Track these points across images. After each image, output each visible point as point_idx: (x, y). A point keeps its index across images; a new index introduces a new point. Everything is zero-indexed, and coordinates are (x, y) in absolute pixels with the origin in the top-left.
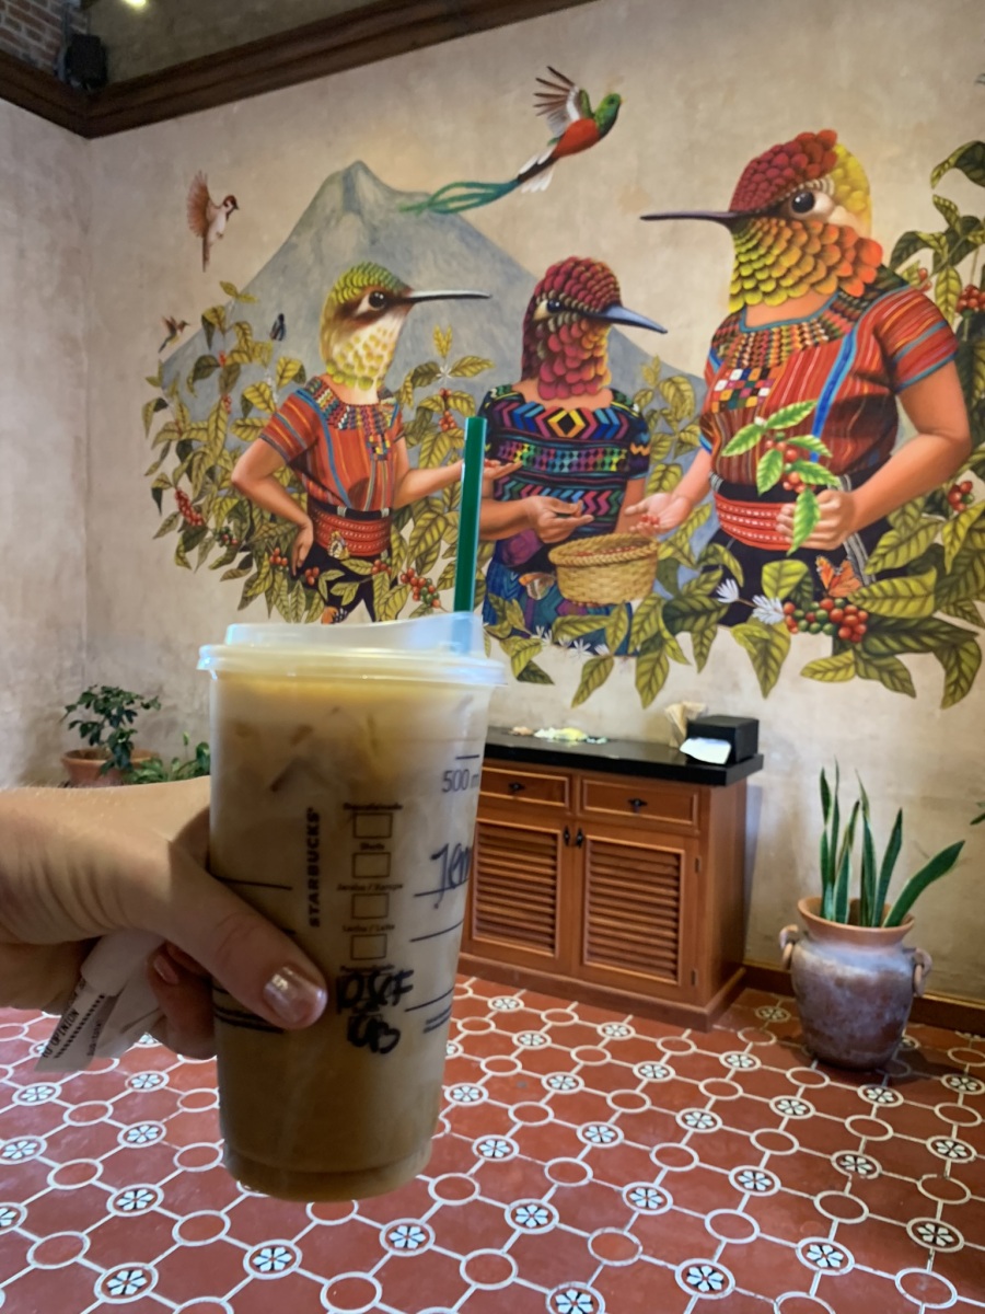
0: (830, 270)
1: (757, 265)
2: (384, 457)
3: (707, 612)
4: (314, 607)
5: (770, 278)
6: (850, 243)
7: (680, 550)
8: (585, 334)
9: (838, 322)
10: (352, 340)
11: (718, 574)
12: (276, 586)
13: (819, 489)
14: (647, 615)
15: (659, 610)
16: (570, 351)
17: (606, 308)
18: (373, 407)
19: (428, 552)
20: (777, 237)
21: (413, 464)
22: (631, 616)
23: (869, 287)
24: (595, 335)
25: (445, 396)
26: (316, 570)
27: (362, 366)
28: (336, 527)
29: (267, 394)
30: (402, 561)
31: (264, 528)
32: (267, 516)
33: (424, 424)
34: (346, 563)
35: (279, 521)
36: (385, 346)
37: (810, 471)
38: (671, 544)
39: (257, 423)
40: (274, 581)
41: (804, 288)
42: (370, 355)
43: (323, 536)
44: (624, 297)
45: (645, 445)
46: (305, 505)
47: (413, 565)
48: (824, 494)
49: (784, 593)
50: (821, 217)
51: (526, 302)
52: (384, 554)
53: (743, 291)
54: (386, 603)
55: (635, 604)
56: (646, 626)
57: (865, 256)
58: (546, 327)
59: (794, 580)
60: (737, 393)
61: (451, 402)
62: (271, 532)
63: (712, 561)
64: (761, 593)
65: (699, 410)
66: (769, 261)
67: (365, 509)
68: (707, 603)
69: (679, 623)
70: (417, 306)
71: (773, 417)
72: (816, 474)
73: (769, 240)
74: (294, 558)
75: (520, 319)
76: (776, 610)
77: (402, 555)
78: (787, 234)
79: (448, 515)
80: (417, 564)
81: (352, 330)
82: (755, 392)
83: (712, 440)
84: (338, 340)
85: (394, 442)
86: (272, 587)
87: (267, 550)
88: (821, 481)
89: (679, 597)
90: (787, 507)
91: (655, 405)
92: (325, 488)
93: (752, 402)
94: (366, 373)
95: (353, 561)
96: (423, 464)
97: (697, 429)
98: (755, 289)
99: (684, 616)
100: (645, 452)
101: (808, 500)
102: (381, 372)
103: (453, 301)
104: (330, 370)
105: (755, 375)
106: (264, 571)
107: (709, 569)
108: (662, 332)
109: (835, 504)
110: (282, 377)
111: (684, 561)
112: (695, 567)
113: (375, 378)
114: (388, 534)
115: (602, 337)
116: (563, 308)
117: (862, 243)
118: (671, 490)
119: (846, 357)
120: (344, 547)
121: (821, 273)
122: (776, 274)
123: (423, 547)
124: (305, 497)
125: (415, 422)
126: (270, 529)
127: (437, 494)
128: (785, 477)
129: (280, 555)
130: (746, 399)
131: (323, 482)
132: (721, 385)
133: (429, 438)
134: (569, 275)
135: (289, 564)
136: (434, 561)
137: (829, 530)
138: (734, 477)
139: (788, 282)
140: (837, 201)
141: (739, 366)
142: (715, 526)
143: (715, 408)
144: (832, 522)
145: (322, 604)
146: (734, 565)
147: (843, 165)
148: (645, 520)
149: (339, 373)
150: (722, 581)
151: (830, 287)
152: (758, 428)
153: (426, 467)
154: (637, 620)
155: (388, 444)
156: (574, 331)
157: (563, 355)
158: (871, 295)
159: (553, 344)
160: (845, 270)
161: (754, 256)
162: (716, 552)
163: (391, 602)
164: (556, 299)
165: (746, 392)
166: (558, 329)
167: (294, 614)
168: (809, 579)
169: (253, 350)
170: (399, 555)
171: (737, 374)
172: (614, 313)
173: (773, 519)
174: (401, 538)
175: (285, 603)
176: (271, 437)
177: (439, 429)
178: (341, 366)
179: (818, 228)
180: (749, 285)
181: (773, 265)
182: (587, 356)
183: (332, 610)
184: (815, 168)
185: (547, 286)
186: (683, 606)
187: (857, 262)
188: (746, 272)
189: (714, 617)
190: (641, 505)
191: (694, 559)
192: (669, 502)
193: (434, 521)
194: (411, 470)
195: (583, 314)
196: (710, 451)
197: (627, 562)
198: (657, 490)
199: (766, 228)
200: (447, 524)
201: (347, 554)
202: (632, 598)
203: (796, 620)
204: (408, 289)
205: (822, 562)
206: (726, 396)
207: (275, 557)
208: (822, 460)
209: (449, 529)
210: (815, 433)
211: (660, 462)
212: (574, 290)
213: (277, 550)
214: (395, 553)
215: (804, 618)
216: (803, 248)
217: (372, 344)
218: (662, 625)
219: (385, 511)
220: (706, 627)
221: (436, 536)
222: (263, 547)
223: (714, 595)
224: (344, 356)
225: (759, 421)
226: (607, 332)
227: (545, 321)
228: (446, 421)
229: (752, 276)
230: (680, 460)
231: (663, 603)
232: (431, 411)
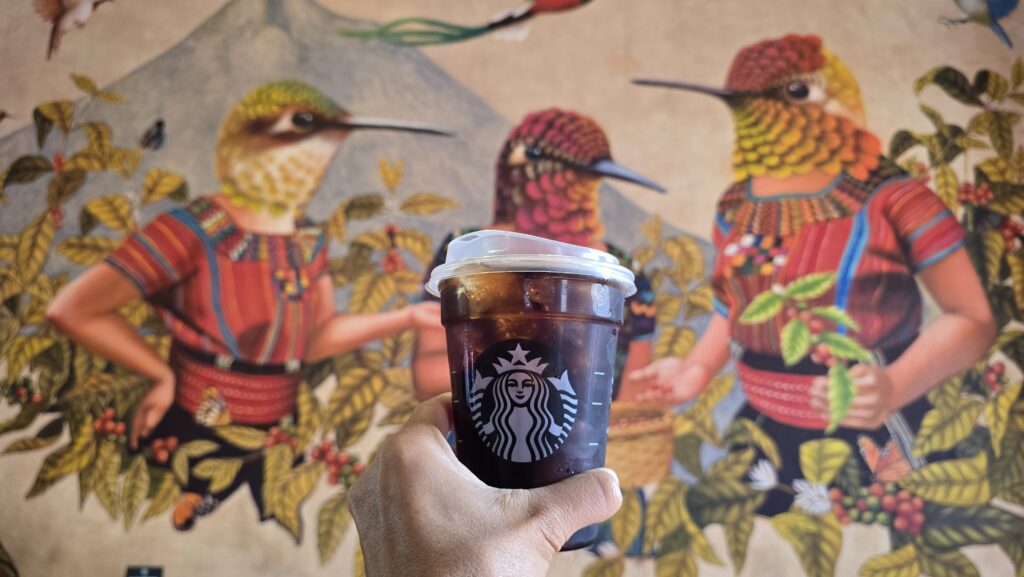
0: (833, 153)
1: (759, 140)
2: (297, 298)
3: (740, 500)
4: (161, 493)
5: (772, 154)
6: (848, 131)
7: (701, 424)
8: (571, 184)
9: (848, 201)
10: (263, 158)
11: (749, 455)
12: (100, 463)
13: (851, 363)
14: (666, 505)
15: (681, 499)
16: (553, 200)
17: (595, 161)
19: (356, 418)
22: (644, 505)
23: (873, 173)
24: (583, 185)
25: (391, 233)
26: (172, 442)
29: (124, 211)
30: (314, 430)
31: (93, 380)
32: (100, 364)
33: (360, 262)
34: (225, 433)
38: (690, 417)
39: (102, 243)
42: (287, 178)
43: (188, 394)
44: (617, 149)
45: (650, 304)
46: (164, 352)
47: (332, 436)
48: (856, 369)
49: (828, 476)
50: (817, 106)
51: (498, 145)
52: (286, 422)
53: (745, 163)
55: (650, 490)
56: (666, 518)
57: (864, 144)
58: (523, 174)
60: (750, 260)
61: (399, 240)
62: (104, 388)
63: (740, 439)
64: (801, 476)
66: (771, 136)
67: (263, 359)
68: (740, 489)
69: (707, 514)
70: (357, 135)
71: (792, 286)
73: (768, 119)
75: (492, 161)
76: (820, 496)
77: (316, 420)
78: (786, 116)
79: (391, 374)
80: (338, 436)
82: (770, 259)
83: (728, 304)
85: (314, 280)
86: (92, 465)
87: (92, 411)
88: (851, 355)
89: (705, 481)
90: (819, 381)
91: (660, 264)
92: (200, 331)
93: (767, 269)
95: (236, 429)
96: (355, 308)
97: (710, 293)
98: (759, 161)
99: (713, 504)
100: (650, 312)
101: (841, 374)
104: (226, 189)
105: (768, 242)
106: (82, 441)
107: (738, 448)
108: (661, 190)
109: (870, 380)
110: (151, 191)
111: (707, 439)
112: (721, 445)
114: (295, 394)
115: (591, 189)
116: (544, 156)
117: (859, 134)
118: (684, 356)
119: (860, 234)
120: (222, 410)
121: (824, 154)
123: (348, 412)
124: (166, 341)
125: (346, 260)
127: (374, 345)
128: (813, 349)
129: (115, 419)
130: (759, 267)
131: (200, 323)
132: (731, 250)
133: (364, 279)
135: (127, 432)
136: (363, 432)
137: (867, 407)
138: (756, 345)
143: (728, 273)
144: (870, 399)
145: (176, 491)
146: (767, 444)
148: (656, 388)
150: (755, 462)
151: (835, 168)
152: (777, 297)
153: (360, 312)
154: (652, 510)
155: (305, 282)
156: (558, 180)
157: (546, 205)
159: (532, 190)
160: (847, 154)
162: (744, 430)
163: (292, 488)
165: (759, 259)
166: (538, 177)
167: (125, 504)
168: (854, 462)
170: (309, 424)
171: (748, 240)
172: (604, 166)
173: (805, 394)
174: (314, 402)
175: (112, 489)
176: (121, 262)
177: (380, 269)
179: (815, 114)
180: (752, 156)
181: (777, 141)
182: (573, 207)
183: (193, 498)
185: (525, 131)
186: (709, 492)
187: (857, 149)
188: (748, 144)
189: (750, 506)
191: (720, 434)
192: (682, 370)
193: (366, 380)
194: (336, 315)
195: (567, 165)
196: (726, 316)
197: (634, 437)
199: (763, 108)
200: (386, 383)
201: (227, 419)
202: (646, 482)
203: (846, 508)
204: (345, 113)
205: (866, 444)
206: (740, 261)
207: (104, 421)
208: (851, 333)
209: (389, 389)
210: (839, 304)
211: (667, 324)
213: (110, 412)
214: (303, 419)
215: (854, 506)
216: (805, 130)
218: (685, 516)
219: (293, 365)
220: (742, 518)
221: (369, 397)
222: (85, 407)
223: (746, 479)
225: (777, 289)
226: (597, 185)
227: (522, 167)
228: (391, 260)
229: (754, 149)
230: (694, 323)
231: (685, 488)
232: (370, 249)
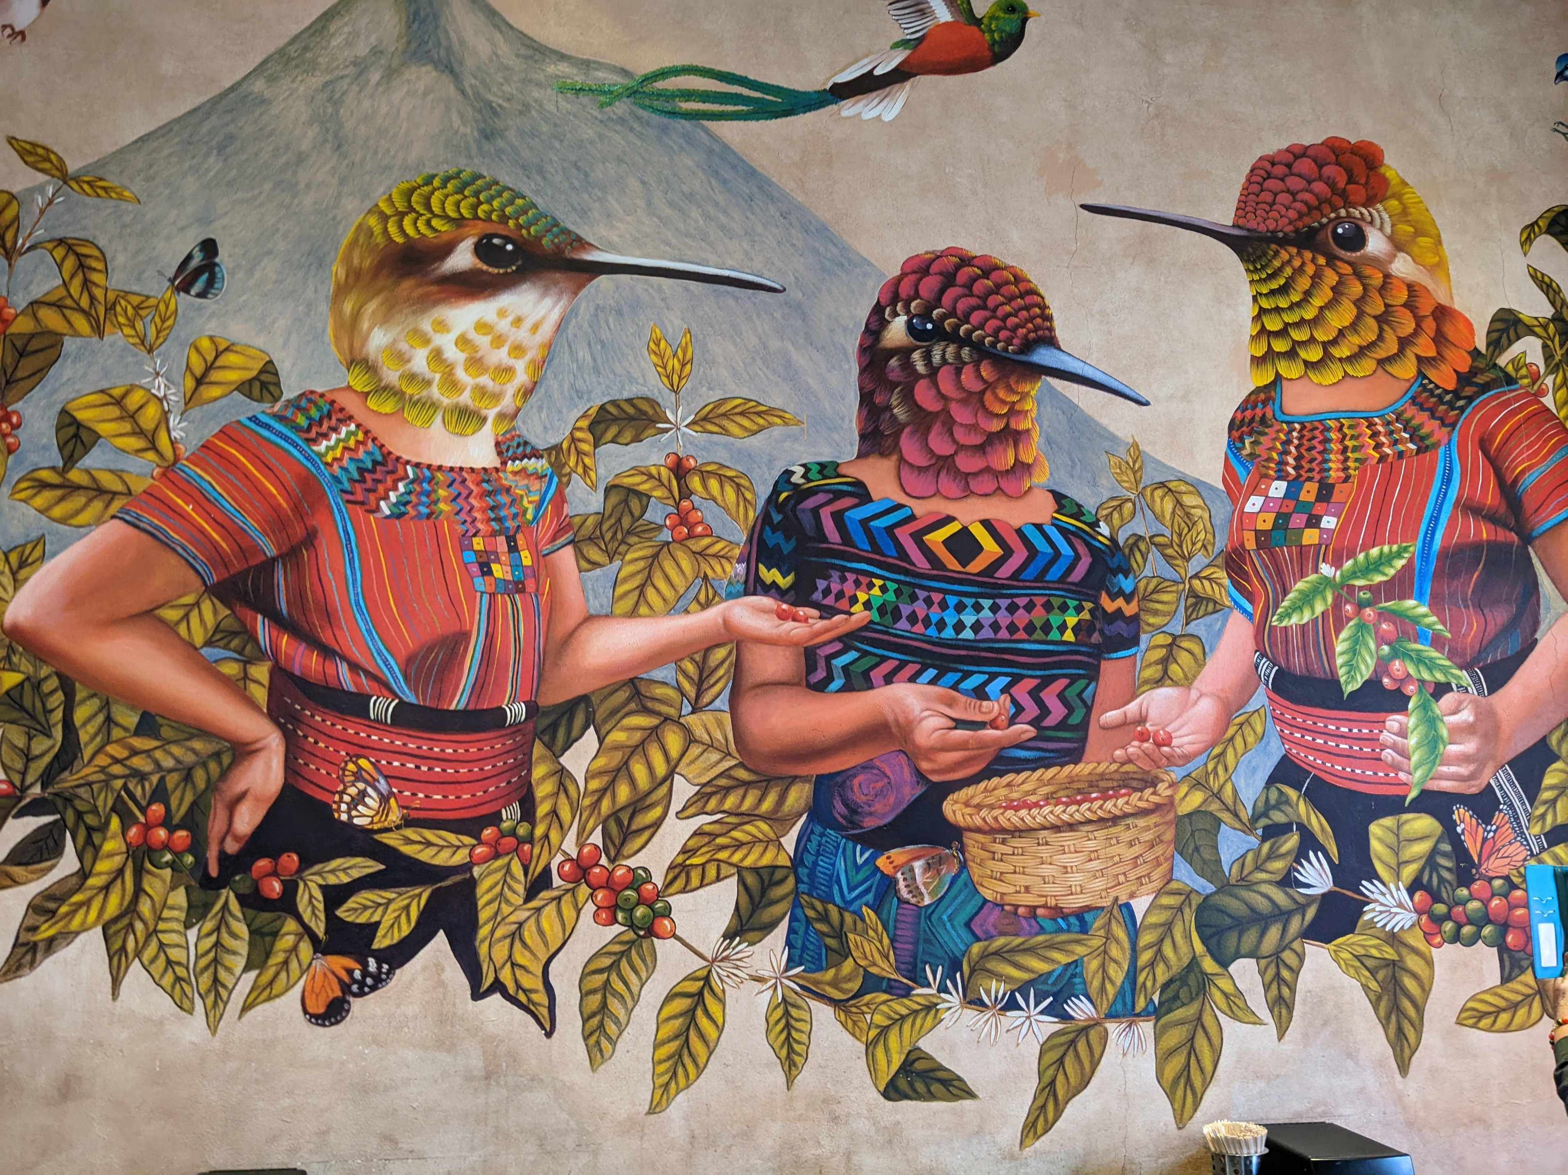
1: (1290, 318)
3: (1282, 916)
4: (277, 958)
7: (1217, 796)
10: (426, 324)
12: (145, 907)
13: (1441, 690)
14: (1168, 926)
15: (1189, 915)
16: (962, 415)
17: (1028, 346)
18: (484, 474)
19: (638, 805)
20: (1317, 277)
21: (594, 606)
22: (1134, 931)
23: (1463, 379)
25: (679, 470)
27: (452, 384)
28: (361, 749)
29: (149, 416)
30: (563, 830)
31: (114, 750)
33: (626, 522)
34: (390, 839)
35: (166, 732)
36: (518, 350)
37: (1420, 660)
38: (1198, 785)
39: (108, 481)
40: (139, 890)
41: (1367, 366)
43: (316, 769)
44: (1061, 333)
45: (1128, 598)
46: (260, 694)
47: (597, 838)
48: (1448, 699)
49: (1409, 872)
52: (510, 814)
53: (1270, 356)
54: (517, 934)
55: (1140, 905)
56: (1168, 950)
57: (1449, 330)
58: (907, 365)
59: (1422, 848)
60: (1282, 519)
61: (695, 483)
62: (137, 762)
64: (1373, 875)
65: (1221, 543)
68: (1279, 896)
69: (1231, 940)
71: (1348, 564)
72: (1431, 666)
74: (216, 826)
76: (1400, 905)
77: (565, 813)
78: (1331, 278)
79: (693, 721)
80: (606, 834)
81: (425, 303)
82: (1313, 522)
83: (1250, 597)
84: (386, 318)
85: (540, 557)
86: (131, 910)
87: (119, 808)
88: (1440, 677)
89: (1225, 887)
90: (1394, 721)
91: (1139, 527)
92: (328, 652)
93: (1310, 537)
94: (466, 398)
98: (1291, 354)
99: (1240, 925)
100: (1130, 609)
101: (1424, 707)
102: (508, 402)
103: (692, 285)
104: (359, 382)
105: (1309, 492)
106: (104, 866)
108: (1139, 402)
109: (1466, 716)
110: (200, 382)
111: (1226, 816)
112: (1249, 828)
113: (491, 414)
114: (527, 764)
115: (1024, 396)
116: (940, 334)
117: (1442, 313)
118: (1187, 682)
119: (1447, 480)
120: (384, 799)
121: (1391, 346)
122: (1321, 336)
123: (623, 793)
124: (261, 672)
125: (602, 517)
126: (135, 752)
128: (1382, 666)
129: (167, 822)
130: (1300, 531)
131: (326, 636)
132: (1254, 504)
133: (639, 552)
134: (949, 279)
135: (197, 847)
136: (657, 824)
137: (1465, 759)
138: (1297, 663)
139: (1342, 351)
140: (1398, 245)
141: (1281, 476)
142: (1276, 751)
143: (1250, 544)
144: (1469, 746)
145: (306, 949)
147: (1398, 197)
148: (1143, 737)
149: (384, 390)
150: (1301, 854)
151: (1407, 369)
152: (1327, 582)
153: (633, 613)
154: (1146, 939)
155: (526, 559)
156: (967, 377)
157: (949, 424)
158: (1468, 391)
159: (924, 394)
160: (1425, 347)
161: (1283, 304)
162: (1281, 801)
163: (529, 933)
164: (926, 315)
165: (1298, 520)
166: (933, 372)
169: (111, 308)
170: (554, 813)
171: (1278, 489)
172: (1043, 356)
173: (1373, 740)
174: (562, 775)
177: (666, 535)
178: (391, 375)
179: (1377, 280)
181: (1315, 322)
182: (996, 426)
183: (339, 963)
184: (1357, 192)
185: (905, 289)
186: (1233, 905)
187: (1440, 339)
189: (1295, 925)
190: (1132, 708)
191: (1246, 813)
192: (1185, 706)
193: (654, 733)
194: (589, 618)
195: (981, 352)
196: (1250, 616)
197: (1115, 820)
198: (1159, 682)
199: (1297, 263)
201: (395, 816)
202: (1132, 895)
205: (1462, 815)
206: (1266, 522)
207: (148, 827)
208: (1437, 642)
209: (695, 750)
210: (1420, 597)
211: (1158, 628)
212: (961, 306)
213: (157, 809)
214: (542, 809)
215: (1448, 917)
217: (483, 341)
218: (1199, 947)
219: (517, 711)
220: (1283, 946)
221: (661, 769)
222: (105, 801)
223: (1288, 881)
224: (402, 358)
225: (1326, 569)
226: (1035, 388)
228: (683, 519)
229: (1283, 333)
230: (1197, 627)
232: (645, 498)
